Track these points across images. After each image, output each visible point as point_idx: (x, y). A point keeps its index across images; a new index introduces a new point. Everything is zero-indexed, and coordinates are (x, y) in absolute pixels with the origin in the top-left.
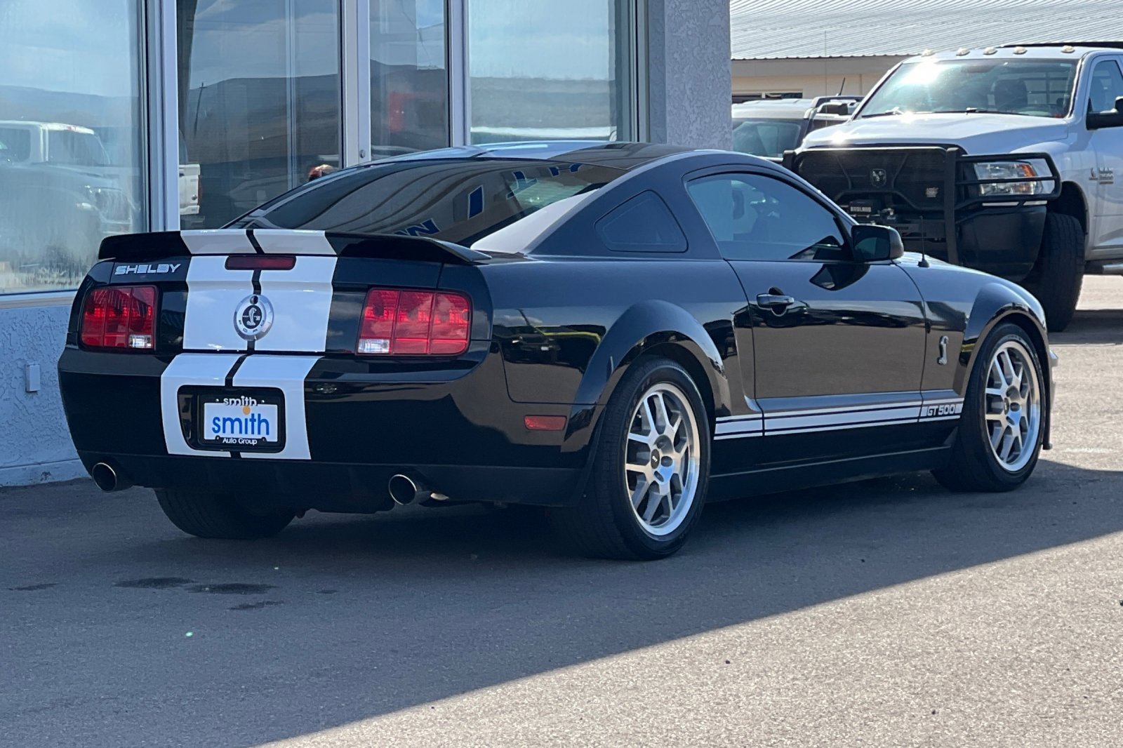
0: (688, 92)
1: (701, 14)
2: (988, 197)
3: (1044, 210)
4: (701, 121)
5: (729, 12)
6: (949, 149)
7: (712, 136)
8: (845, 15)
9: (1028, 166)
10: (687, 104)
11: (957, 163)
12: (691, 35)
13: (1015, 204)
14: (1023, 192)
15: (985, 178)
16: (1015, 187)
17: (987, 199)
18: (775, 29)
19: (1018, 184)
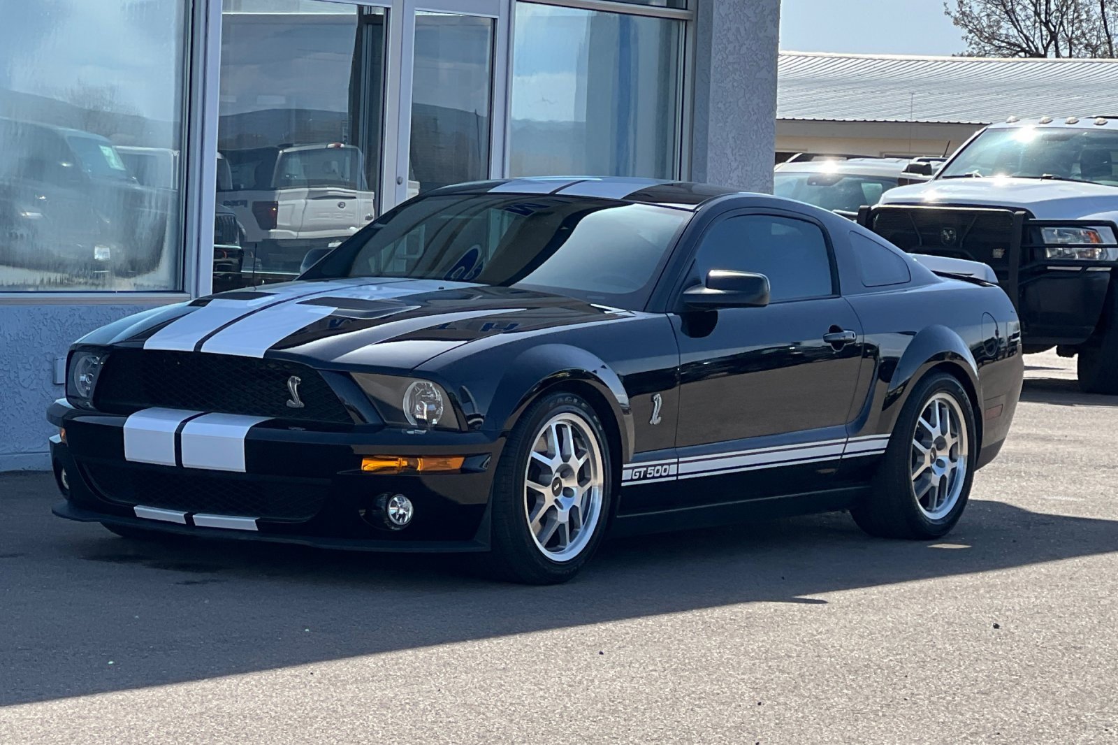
0: (731, 141)
1: (748, 67)
2: (1053, 261)
3: (1108, 277)
4: (742, 169)
5: (777, 66)
6: (1017, 213)
7: (753, 184)
8: (1015, 83)
9: (1093, 233)
10: (729, 152)
11: (1023, 225)
12: (737, 87)
13: (1079, 269)
14: (1088, 258)
15: (1052, 241)
16: (1079, 253)
17: (1052, 262)
18: (943, 94)
19: (1084, 249)
